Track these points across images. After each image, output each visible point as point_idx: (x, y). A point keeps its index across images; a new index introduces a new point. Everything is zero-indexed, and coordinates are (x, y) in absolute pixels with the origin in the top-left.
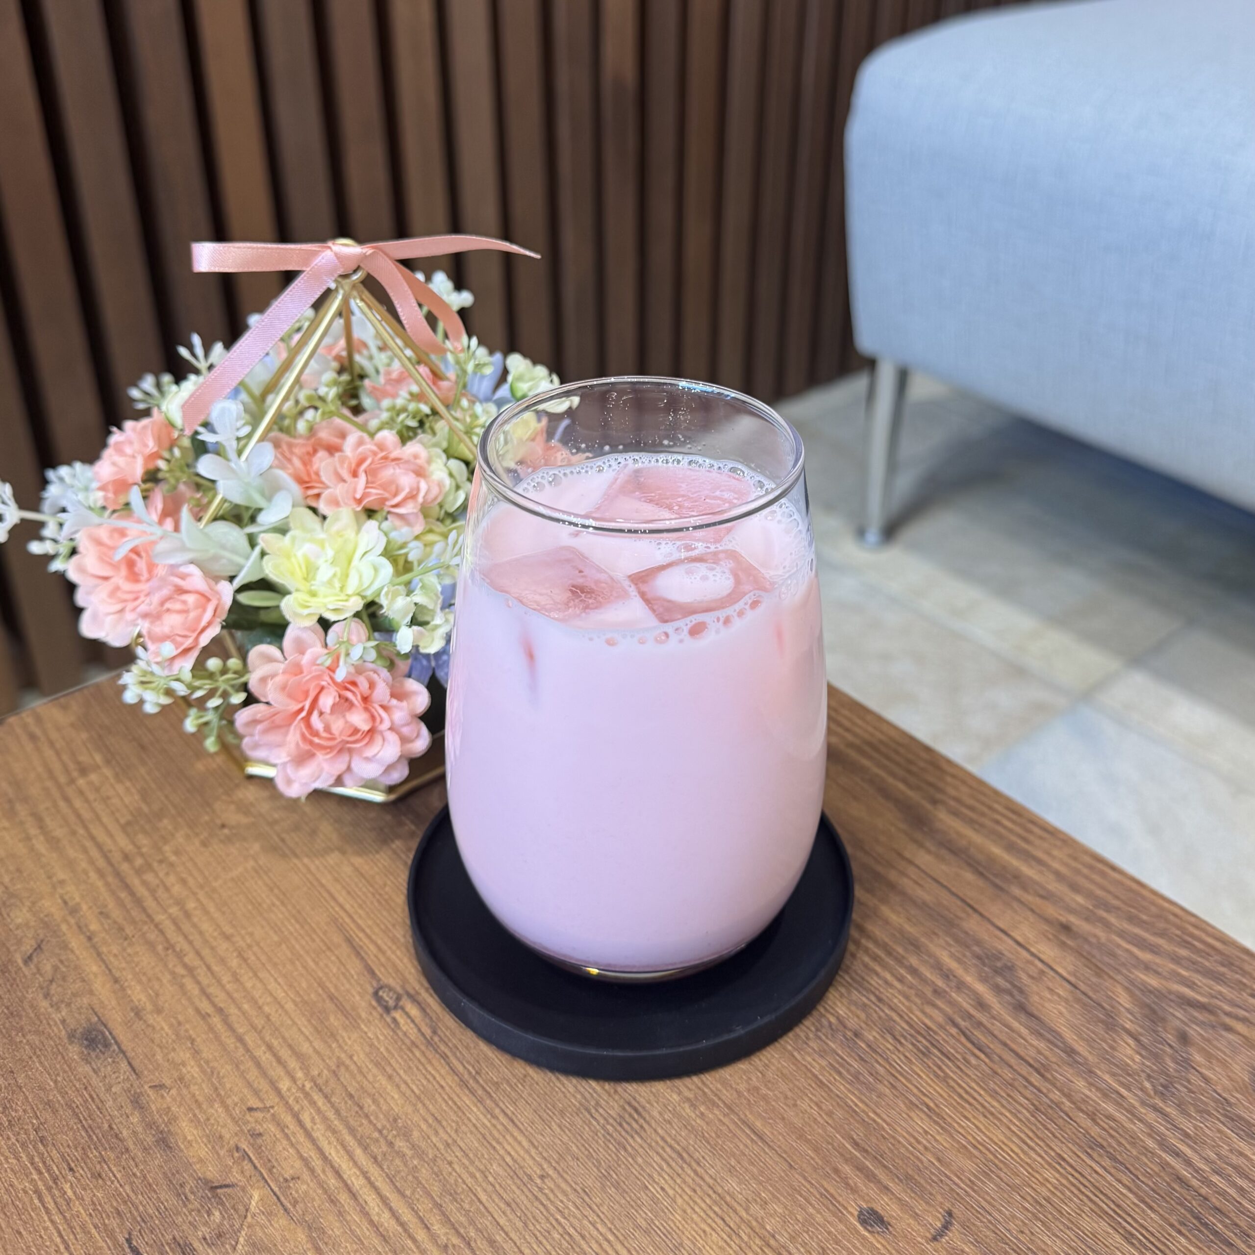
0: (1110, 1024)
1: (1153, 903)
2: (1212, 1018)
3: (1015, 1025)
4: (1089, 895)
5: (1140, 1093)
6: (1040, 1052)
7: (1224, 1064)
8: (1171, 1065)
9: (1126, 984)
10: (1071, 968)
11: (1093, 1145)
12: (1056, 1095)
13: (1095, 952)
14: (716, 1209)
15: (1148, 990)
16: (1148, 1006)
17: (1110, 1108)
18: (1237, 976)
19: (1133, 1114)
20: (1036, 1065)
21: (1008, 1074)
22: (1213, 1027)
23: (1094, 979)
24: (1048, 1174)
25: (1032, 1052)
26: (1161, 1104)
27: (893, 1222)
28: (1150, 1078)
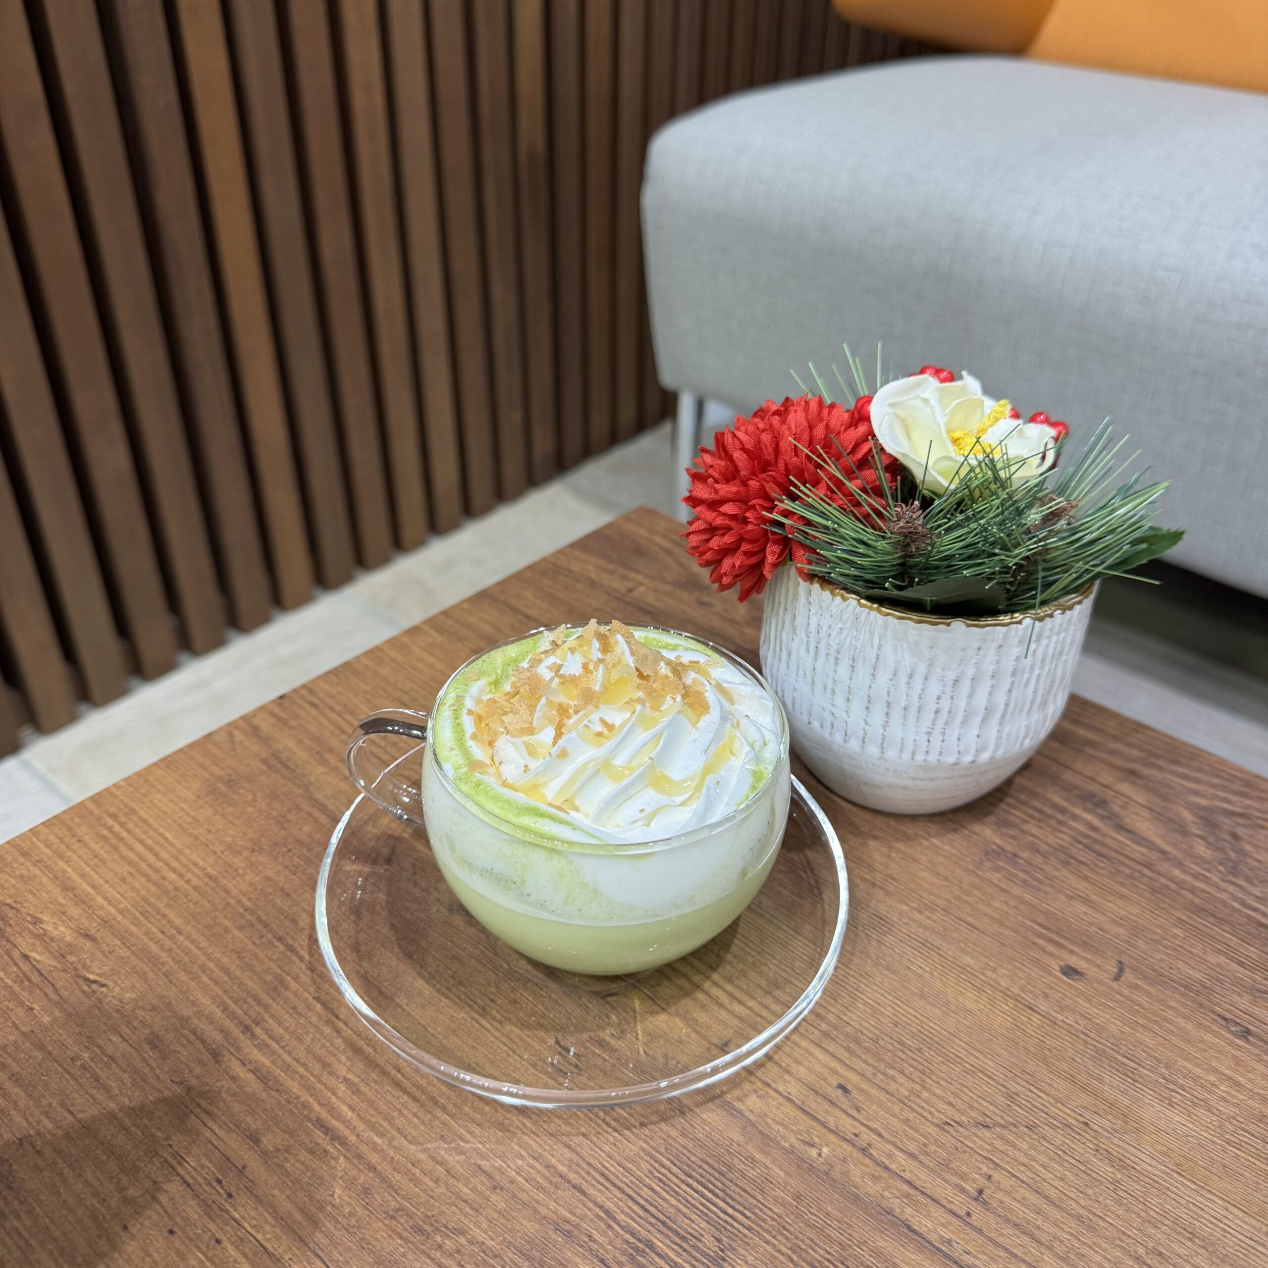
0: (1184, 832)
3: (1121, 838)
4: (1140, 749)
5: (1218, 874)
6: (1142, 854)
8: (1233, 855)
9: (1185, 805)
10: (1144, 797)
11: (1199, 910)
12: (1164, 881)
13: (1159, 786)
14: (963, 976)
15: (1201, 808)
16: (1203, 818)
17: (1202, 886)
19: (1218, 888)
20: (1143, 863)
21: (1128, 871)
22: (1252, 827)
23: (1163, 804)
24: (1176, 931)
25: (1138, 855)
26: (1234, 880)
27: (1084, 971)
28: (1221, 863)
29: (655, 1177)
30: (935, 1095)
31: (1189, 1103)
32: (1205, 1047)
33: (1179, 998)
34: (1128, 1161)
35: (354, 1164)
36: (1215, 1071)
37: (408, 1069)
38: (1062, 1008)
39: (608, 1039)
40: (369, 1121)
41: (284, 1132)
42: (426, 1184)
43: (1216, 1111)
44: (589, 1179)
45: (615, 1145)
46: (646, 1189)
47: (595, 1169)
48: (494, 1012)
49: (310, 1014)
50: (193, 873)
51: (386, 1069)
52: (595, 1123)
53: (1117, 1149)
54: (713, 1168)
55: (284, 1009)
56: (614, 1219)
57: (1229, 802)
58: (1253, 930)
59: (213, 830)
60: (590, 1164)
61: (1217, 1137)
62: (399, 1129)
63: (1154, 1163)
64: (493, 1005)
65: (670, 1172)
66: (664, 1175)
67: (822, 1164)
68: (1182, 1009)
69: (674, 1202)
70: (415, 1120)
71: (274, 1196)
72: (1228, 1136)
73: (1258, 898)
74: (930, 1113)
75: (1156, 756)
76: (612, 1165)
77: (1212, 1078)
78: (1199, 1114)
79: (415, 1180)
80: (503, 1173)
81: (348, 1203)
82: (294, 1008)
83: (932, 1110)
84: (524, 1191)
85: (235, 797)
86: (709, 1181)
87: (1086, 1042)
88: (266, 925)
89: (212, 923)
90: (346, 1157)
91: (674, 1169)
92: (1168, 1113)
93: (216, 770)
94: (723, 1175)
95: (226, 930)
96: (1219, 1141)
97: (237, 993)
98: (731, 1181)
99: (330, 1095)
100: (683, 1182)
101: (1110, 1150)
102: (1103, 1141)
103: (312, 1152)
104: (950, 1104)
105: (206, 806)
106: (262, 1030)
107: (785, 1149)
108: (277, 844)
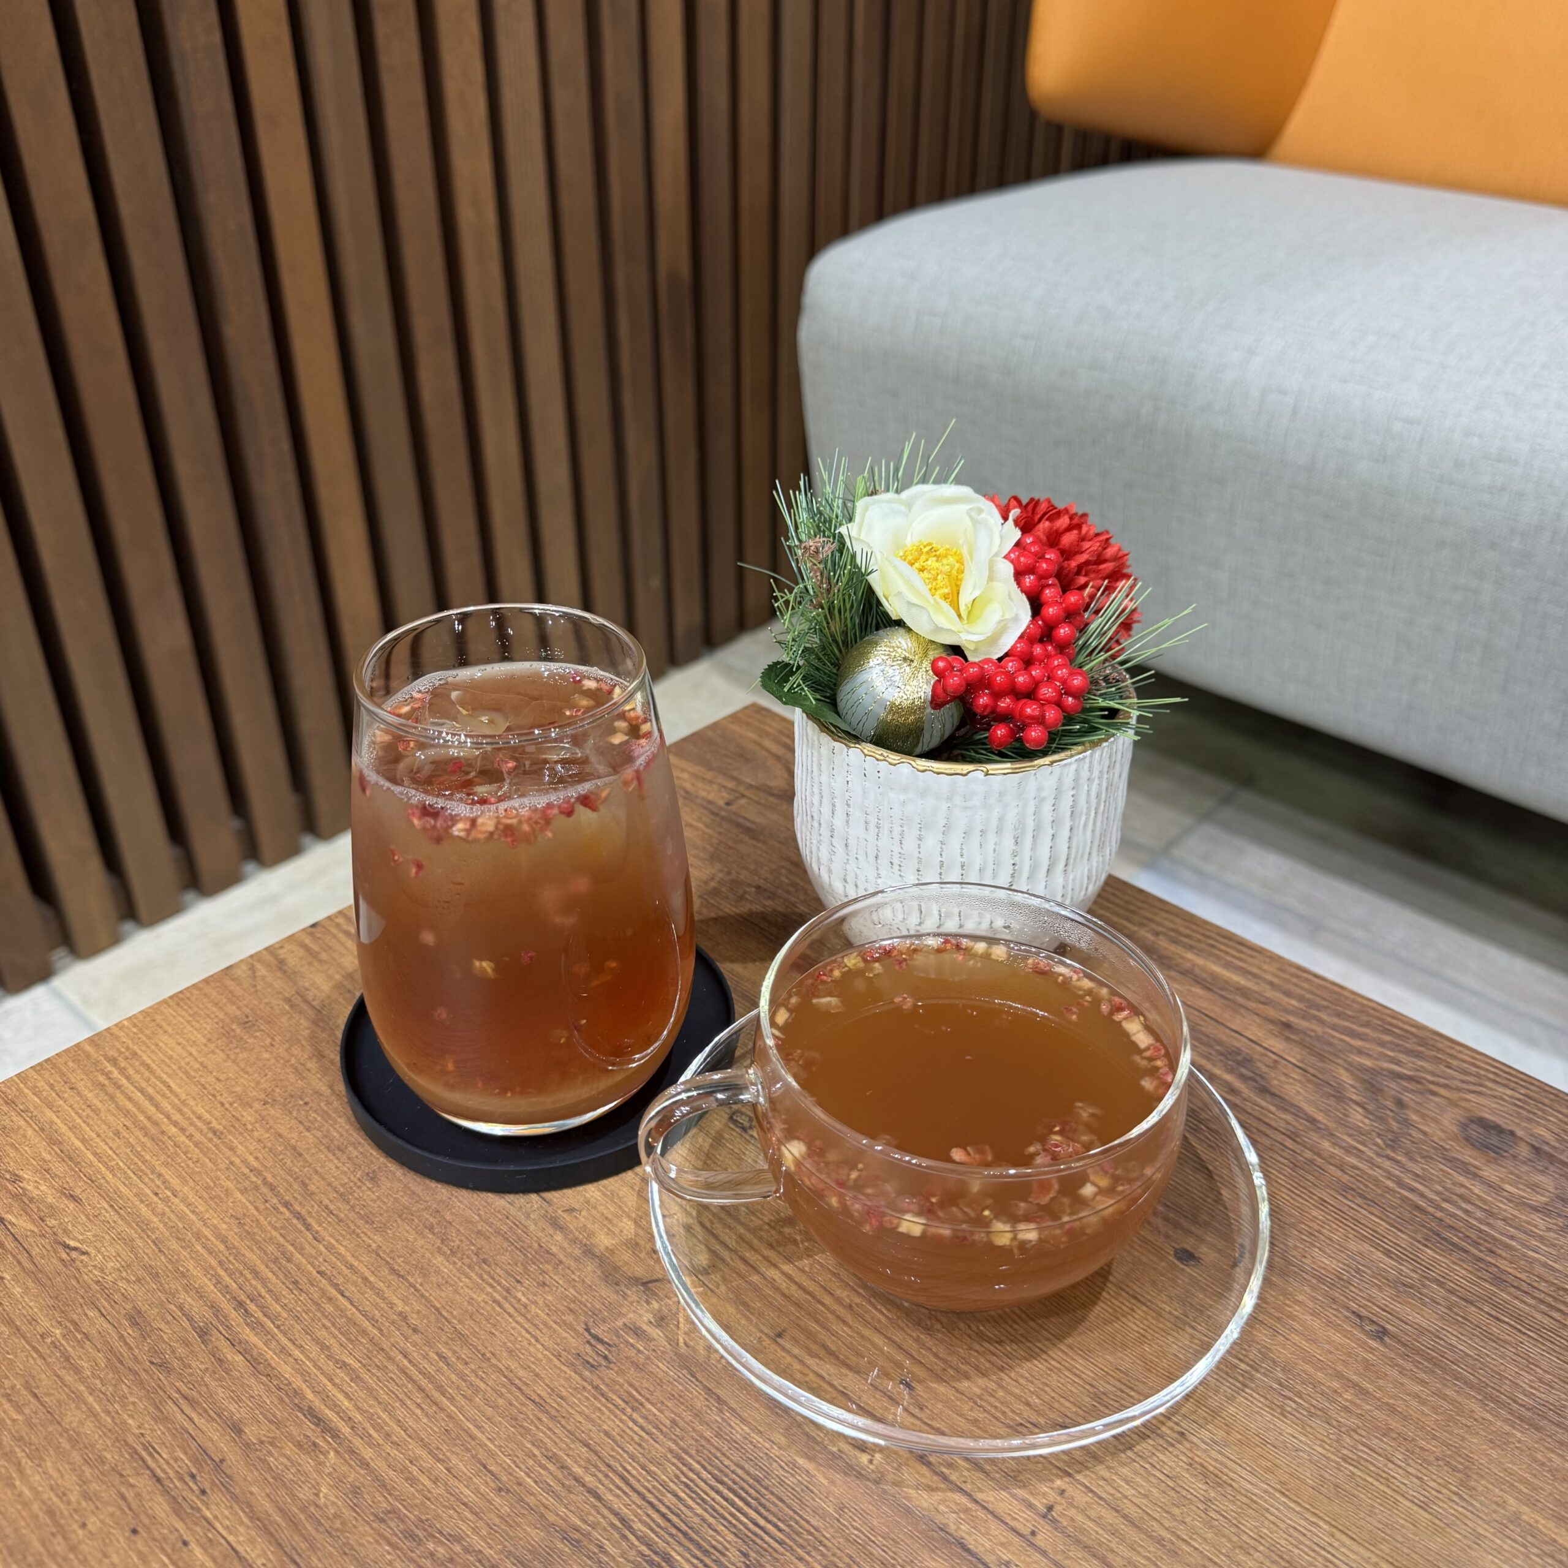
0: (1340, 1097)
1: (1354, 1001)
2: (1419, 1086)
3: (1263, 1103)
4: (1301, 998)
5: (1374, 1148)
6: (1288, 1123)
7: (1436, 1121)
8: (1395, 1125)
9: (1345, 1066)
10: (1299, 1057)
11: (1346, 1189)
12: (1309, 1154)
13: (1315, 1043)
15: (1364, 1069)
16: (1365, 1081)
17: (1354, 1161)
18: (1434, 1053)
19: (1372, 1163)
20: (1288, 1133)
22: (1422, 1093)
23: (1320, 1064)
24: (1315, 1213)
25: (1283, 1124)
26: (1392, 1154)
27: (1202, 1256)
28: (1379, 1135)
29: (682, 1482)
30: (1012, 1394)
31: (1305, 1413)
32: (1332, 1349)
33: (1309, 1291)
34: (1225, 1478)
35: (345, 1460)
36: (1339, 1376)
37: (415, 1354)
38: (1171, 1298)
39: (645, 1327)
40: (367, 1411)
41: (270, 1421)
42: (423, 1484)
43: (1334, 1423)
44: (606, 1482)
45: (640, 1445)
46: (669, 1495)
47: (615, 1471)
48: (519, 1295)
49: (312, 1290)
50: (196, 1126)
51: (392, 1354)
52: (621, 1420)
53: (1213, 1463)
54: (748, 1474)
55: (284, 1283)
56: (630, 1528)
57: (1398, 1063)
58: (1407, 1214)
59: (222, 1078)
60: (609, 1466)
61: (1332, 1453)
62: (399, 1421)
63: (1254, 1480)
64: (519, 1287)
65: (699, 1477)
66: (692, 1481)
67: (873, 1471)
68: (1311, 1305)
69: (699, 1511)
70: (418, 1412)
71: (252, 1493)
72: (1345, 1452)
73: (1417, 1175)
74: (1004, 1413)
75: (1319, 1008)
76: (634, 1468)
77: (1335, 1385)
78: (1314, 1425)
79: (412, 1480)
80: (511, 1474)
81: (334, 1503)
82: (296, 1283)
83: (1007, 1410)
84: (532, 1494)
85: (251, 1041)
86: (742, 1488)
87: (1192, 1337)
88: (272, 1188)
89: (212, 1184)
90: (337, 1451)
91: (705, 1474)
92: (1279, 1423)
93: (232, 1009)
94: (758, 1481)
95: (227, 1192)
96: (1333, 1457)
97: (233, 1264)
98: (766, 1489)
99: (325, 1381)
100: (712, 1488)
101: (1206, 1464)
102: (1198, 1453)
103: (299, 1445)
104: (1028, 1404)
105: (217, 1051)
106: (257, 1306)
107: (833, 1454)
108: (292, 1096)
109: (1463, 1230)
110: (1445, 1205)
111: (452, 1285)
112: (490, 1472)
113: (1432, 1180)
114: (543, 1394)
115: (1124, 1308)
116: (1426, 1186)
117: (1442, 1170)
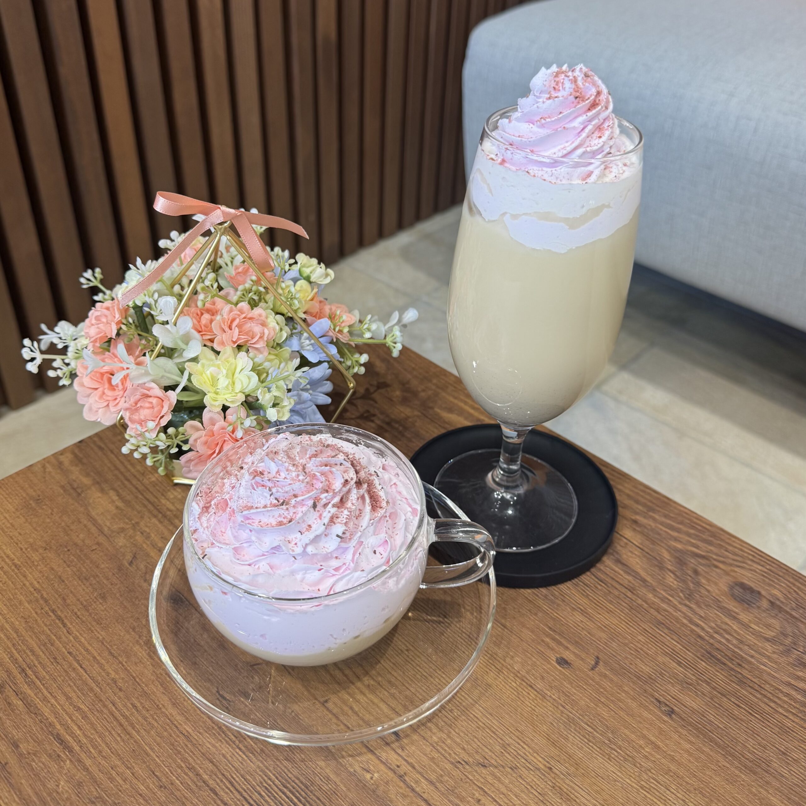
0: (661, 567)
1: (675, 508)
2: (708, 562)
3: (617, 569)
4: (644, 505)
5: (678, 598)
6: (630, 582)
7: (716, 583)
8: (691, 585)
9: (667, 548)
10: (640, 541)
11: (659, 623)
12: (640, 601)
13: (650, 533)
15: (677, 550)
16: (678, 558)
17: (664, 606)
18: (719, 542)
19: (676, 609)
20: (629, 588)
21: (616, 593)
22: (709, 566)
23: (651, 546)
24: (639, 637)
25: (626, 582)
26: (688, 603)
27: (572, 662)
28: (682, 591)
29: (264, 786)
30: (455, 742)
31: (622, 759)
32: (641, 721)
33: (631, 685)
34: (572, 796)
35: (75, 766)
36: (644, 737)
37: (120, 704)
38: (551, 687)
40: (89, 737)
41: (35, 741)
42: (119, 783)
43: (638, 765)
44: (221, 784)
45: (242, 763)
46: (256, 794)
47: (227, 779)
49: (64, 663)
50: (5, 562)
51: (106, 703)
52: (232, 748)
53: (566, 787)
54: (302, 783)
55: (48, 658)
57: (697, 547)
58: (693, 640)
59: (22, 533)
60: (223, 775)
61: (635, 783)
62: (107, 744)
63: (589, 798)
65: (274, 784)
66: (269, 785)
67: (372, 784)
68: (632, 693)
70: (119, 739)
71: (21, 783)
72: (643, 783)
73: (702, 617)
74: (450, 754)
75: (654, 511)
76: (238, 777)
77: (641, 742)
78: (626, 766)
79: (112, 779)
80: (167, 778)
81: (67, 791)
82: (55, 658)
83: (451, 752)
84: (179, 790)
85: (40, 511)
86: (298, 791)
87: (562, 712)
88: (46, 601)
89: (12, 597)
90: (71, 761)
91: (277, 782)
92: (606, 764)
93: (31, 491)
94: (307, 788)
95: (21, 603)
96: (635, 786)
97: (21, 646)
98: (311, 792)
99: (67, 718)
100: (281, 790)
101: (563, 787)
102: (559, 781)
103: (50, 756)
104: (464, 749)
105: (21, 516)
106: (32, 671)
107: (350, 772)
108: (61, 546)
109: (724, 651)
110: (716, 636)
111: (143, 663)
112: (156, 776)
113: (710, 620)
114: (190, 730)
115: (524, 692)
116: (706, 624)
117: (716, 614)
